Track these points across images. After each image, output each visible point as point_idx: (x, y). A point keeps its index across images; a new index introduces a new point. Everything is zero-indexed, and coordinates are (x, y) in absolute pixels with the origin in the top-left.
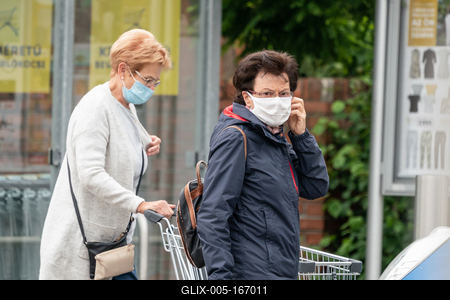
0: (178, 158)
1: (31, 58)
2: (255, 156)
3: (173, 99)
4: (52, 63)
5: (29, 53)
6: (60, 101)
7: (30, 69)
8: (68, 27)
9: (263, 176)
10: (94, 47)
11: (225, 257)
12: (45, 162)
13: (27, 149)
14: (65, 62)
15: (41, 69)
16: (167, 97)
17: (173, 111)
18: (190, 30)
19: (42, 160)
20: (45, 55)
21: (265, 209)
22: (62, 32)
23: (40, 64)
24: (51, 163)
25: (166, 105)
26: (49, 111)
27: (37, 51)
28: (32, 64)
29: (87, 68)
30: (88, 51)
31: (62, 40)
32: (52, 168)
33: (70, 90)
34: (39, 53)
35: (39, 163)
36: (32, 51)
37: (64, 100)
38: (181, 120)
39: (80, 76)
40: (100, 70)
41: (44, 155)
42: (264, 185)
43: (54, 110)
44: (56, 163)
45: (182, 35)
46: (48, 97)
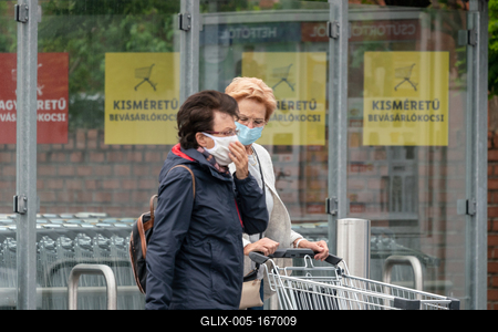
0: (449, 206)
1: (307, 112)
2: (203, 194)
3: (444, 150)
4: (327, 116)
5: (305, 108)
6: (336, 153)
7: (306, 122)
8: (342, 82)
9: (210, 212)
10: (367, 101)
11: (164, 290)
12: (323, 212)
13: (305, 199)
14: (340, 116)
15: (317, 122)
16: (437, 147)
17: (444, 161)
18: (458, 84)
19: (319, 209)
20: (320, 109)
21: (211, 241)
22: (336, 87)
23: (316, 118)
24: (329, 212)
25: (437, 156)
26: (326, 162)
27: (313, 105)
28: (308, 118)
29: (362, 121)
30: (362, 105)
31: (336, 95)
32: (329, 217)
33: (345, 142)
34: (315, 107)
35: (316, 212)
36: (308, 105)
37: (339, 151)
38: (451, 170)
39: (354, 129)
40: (373, 122)
41: (321, 204)
42: (212, 220)
43: (330, 161)
44: (333, 212)
45: (450, 89)
46: (324, 149)
